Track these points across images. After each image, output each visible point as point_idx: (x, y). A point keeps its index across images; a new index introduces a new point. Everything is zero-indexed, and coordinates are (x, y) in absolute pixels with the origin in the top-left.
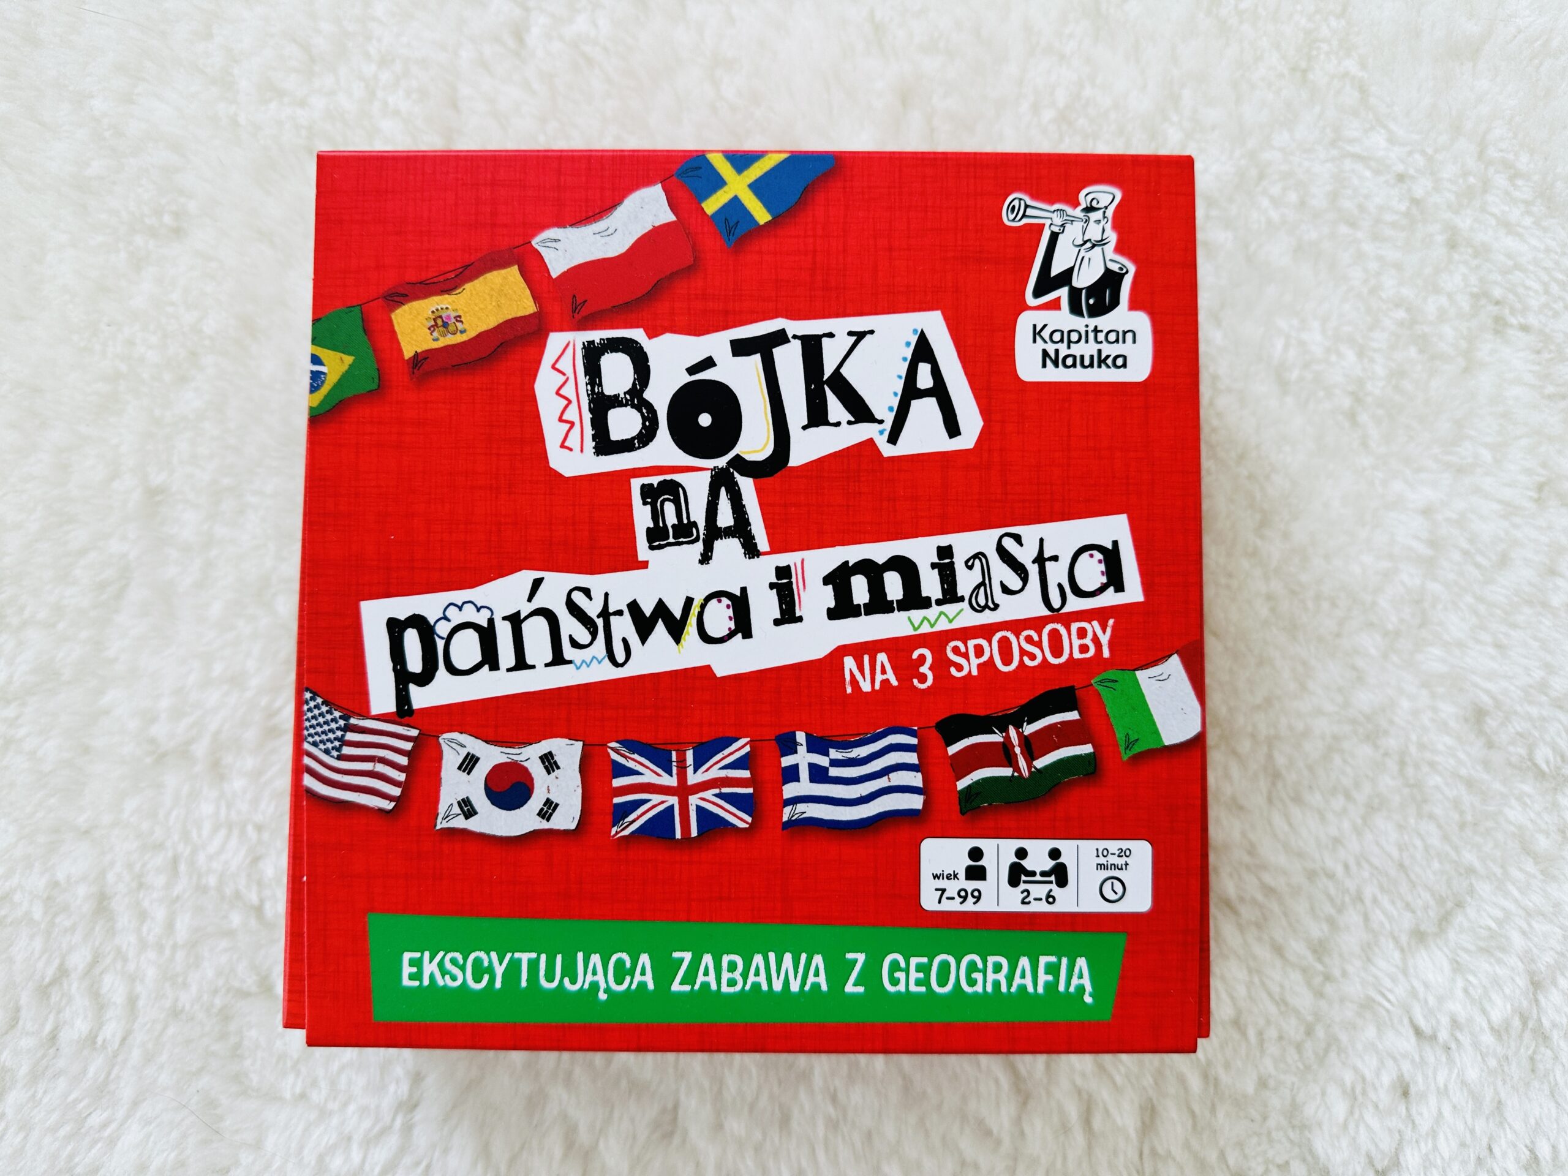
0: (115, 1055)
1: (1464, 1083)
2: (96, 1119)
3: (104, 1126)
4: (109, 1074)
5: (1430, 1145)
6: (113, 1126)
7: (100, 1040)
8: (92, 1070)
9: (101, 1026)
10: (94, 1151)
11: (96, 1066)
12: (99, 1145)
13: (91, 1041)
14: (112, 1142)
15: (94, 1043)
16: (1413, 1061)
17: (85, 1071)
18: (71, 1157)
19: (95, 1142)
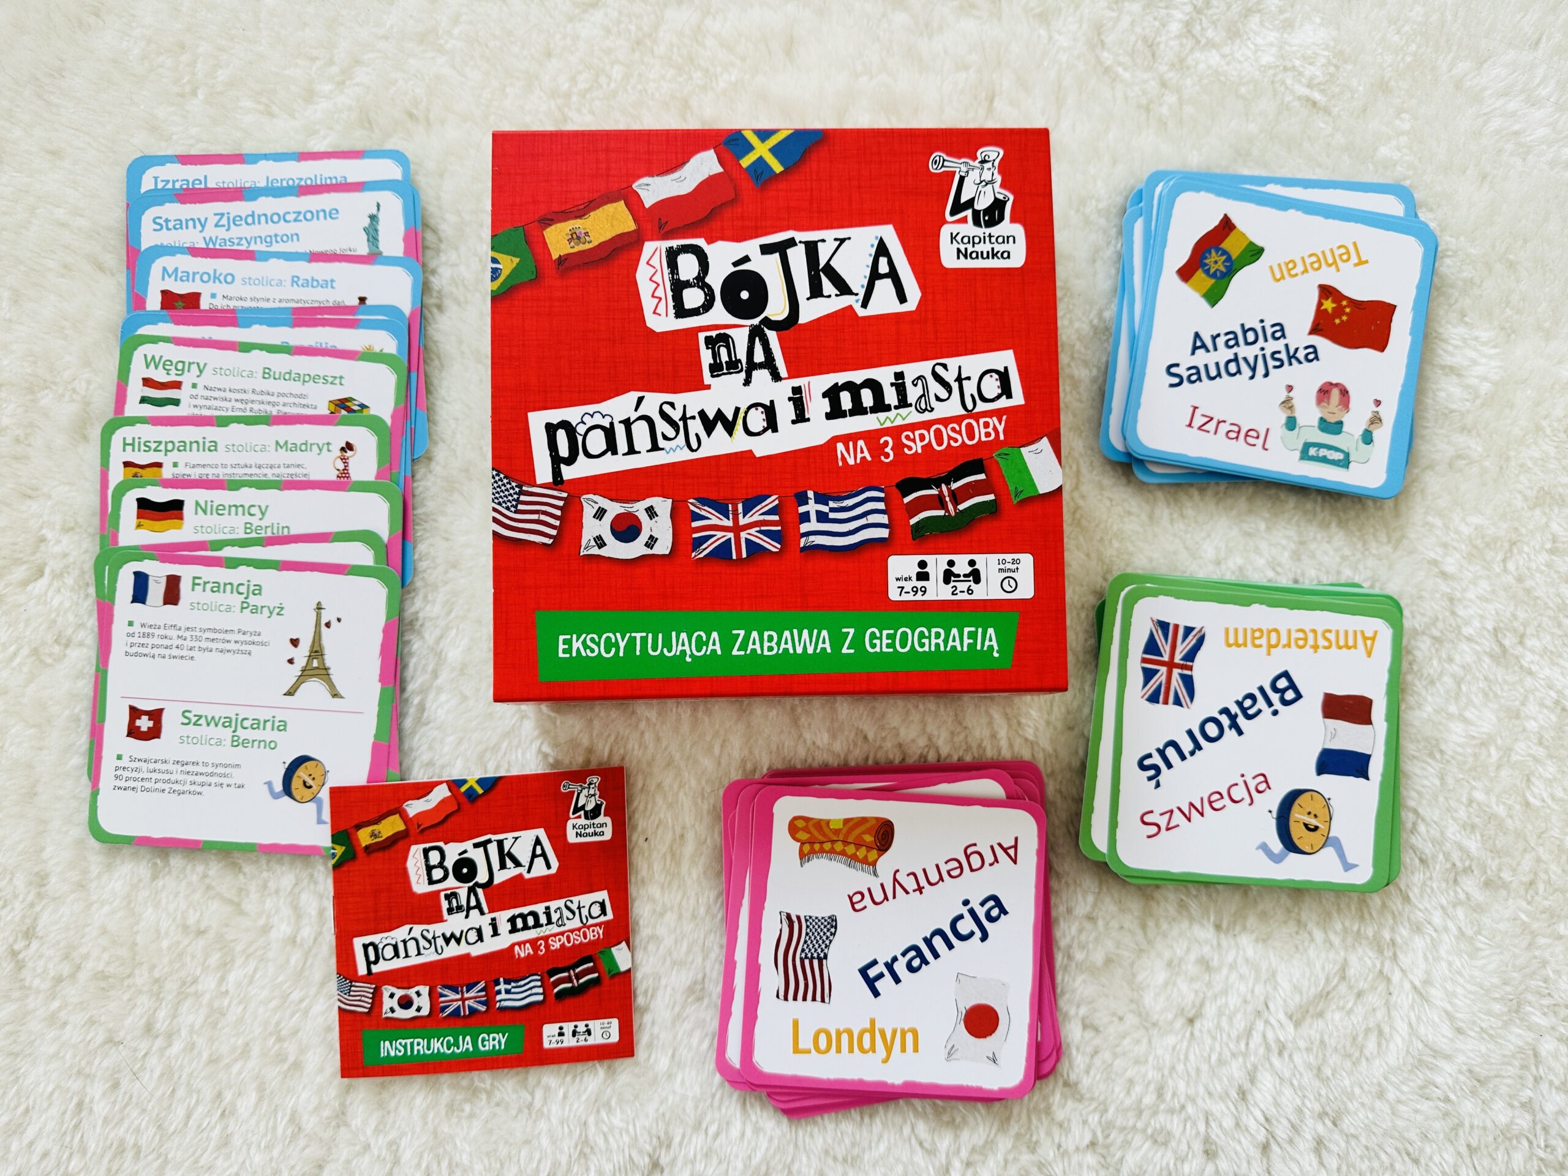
0: (310, 950)
1: (1247, 960)
2: (296, 996)
3: (302, 1001)
4: (305, 964)
5: (1224, 1000)
6: (308, 1000)
7: (298, 940)
8: (293, 961)
9: (298, 930)
10: (294, 1019)
11: (296, 957)
12: (297, 1015)
13: (293, 941)
14: (306, 1012)
15: (294, 942)
16: (1212, 946)
17: (288, 961)
18: (278, 1023)
19: (293, 1014)
